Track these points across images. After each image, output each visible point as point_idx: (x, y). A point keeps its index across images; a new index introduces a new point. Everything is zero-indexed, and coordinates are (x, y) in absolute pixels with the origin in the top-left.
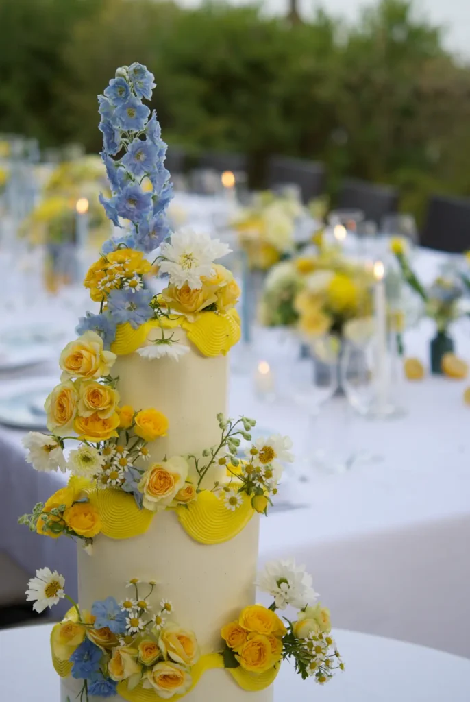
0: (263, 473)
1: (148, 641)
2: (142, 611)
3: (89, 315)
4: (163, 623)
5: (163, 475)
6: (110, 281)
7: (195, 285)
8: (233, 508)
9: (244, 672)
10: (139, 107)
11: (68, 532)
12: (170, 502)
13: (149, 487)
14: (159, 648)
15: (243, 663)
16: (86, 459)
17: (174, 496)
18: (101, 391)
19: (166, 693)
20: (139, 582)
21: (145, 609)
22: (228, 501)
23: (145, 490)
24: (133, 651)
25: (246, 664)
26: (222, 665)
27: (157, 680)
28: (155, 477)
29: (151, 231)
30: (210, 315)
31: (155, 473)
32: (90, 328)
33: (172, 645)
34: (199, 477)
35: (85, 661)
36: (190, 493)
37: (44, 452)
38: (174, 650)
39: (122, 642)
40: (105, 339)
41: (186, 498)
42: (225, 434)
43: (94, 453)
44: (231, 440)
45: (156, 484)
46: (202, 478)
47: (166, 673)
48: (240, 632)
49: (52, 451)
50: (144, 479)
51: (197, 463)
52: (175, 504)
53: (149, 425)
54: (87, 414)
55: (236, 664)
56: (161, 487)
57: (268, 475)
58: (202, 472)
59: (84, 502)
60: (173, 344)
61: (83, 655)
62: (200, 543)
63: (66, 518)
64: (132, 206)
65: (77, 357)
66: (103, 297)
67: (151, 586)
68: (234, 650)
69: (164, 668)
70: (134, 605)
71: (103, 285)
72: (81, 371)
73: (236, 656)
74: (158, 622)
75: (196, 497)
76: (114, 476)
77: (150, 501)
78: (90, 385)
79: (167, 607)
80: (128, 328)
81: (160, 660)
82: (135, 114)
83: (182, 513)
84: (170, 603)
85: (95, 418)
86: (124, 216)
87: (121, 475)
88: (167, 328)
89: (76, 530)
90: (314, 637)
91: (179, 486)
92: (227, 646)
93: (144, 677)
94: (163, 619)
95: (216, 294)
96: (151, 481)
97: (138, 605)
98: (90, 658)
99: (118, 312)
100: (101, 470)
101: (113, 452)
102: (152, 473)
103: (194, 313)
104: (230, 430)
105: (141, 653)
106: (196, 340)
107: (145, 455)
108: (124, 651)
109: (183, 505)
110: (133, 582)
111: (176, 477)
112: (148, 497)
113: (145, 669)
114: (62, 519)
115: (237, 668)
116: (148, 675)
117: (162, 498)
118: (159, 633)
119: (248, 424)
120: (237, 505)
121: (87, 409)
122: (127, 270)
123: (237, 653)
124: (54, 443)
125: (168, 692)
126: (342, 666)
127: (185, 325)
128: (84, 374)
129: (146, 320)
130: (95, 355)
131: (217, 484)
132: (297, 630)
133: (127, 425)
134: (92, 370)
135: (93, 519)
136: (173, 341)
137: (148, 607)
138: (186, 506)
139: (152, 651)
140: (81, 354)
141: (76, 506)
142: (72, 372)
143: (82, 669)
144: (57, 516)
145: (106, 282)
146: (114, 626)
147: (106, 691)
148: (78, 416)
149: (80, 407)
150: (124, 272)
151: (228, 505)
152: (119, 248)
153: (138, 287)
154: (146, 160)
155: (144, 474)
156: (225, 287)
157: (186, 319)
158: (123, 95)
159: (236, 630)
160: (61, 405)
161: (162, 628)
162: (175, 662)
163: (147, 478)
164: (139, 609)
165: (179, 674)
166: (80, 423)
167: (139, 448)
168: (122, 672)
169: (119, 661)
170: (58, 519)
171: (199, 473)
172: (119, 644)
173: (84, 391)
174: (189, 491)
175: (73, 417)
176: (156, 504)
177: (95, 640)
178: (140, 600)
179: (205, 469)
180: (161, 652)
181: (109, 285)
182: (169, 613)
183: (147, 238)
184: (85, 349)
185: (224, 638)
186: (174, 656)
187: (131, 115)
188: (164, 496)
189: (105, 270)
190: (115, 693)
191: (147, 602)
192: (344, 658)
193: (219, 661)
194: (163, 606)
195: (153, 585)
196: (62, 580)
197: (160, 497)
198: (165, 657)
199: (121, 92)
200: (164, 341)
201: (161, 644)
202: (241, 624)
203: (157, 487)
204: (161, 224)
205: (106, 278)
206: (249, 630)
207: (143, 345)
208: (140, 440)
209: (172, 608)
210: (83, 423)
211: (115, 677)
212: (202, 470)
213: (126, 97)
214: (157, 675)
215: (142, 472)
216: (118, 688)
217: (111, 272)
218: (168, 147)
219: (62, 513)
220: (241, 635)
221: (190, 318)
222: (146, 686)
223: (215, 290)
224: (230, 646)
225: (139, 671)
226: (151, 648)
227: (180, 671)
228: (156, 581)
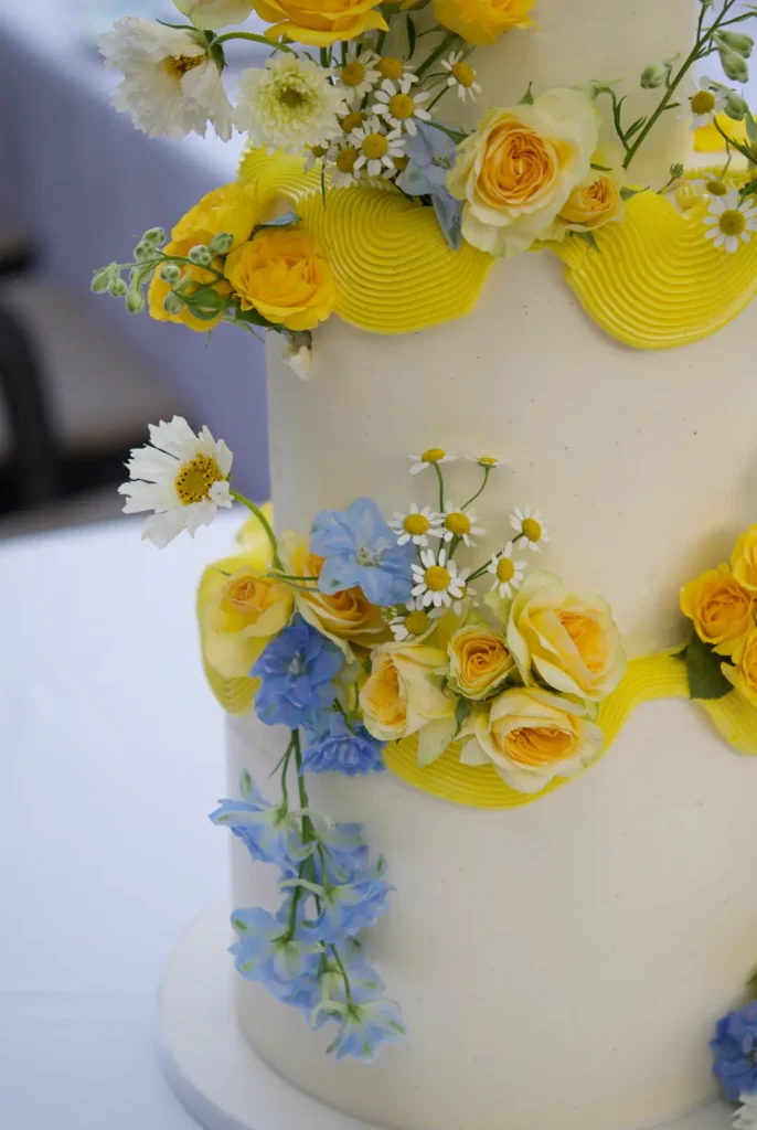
1: (481, 631)
2: (457, 540)
4: (518, 576)
5: (523, 146)
8: (732, 244)
11: (240, 315)
12: (543, 227)
13: (480, 181)
14: (507, 651)
15: (743, 686)
16: (292, 98)
17: (556, 209)
19: (526, 776)
20: (448, 458)
21: (465, 537)
22: (716, 221)
23: (469, 191)
24: (431, 655)
25: (753, 688)
26: (682, 690)
27: (503, 742)
28: (499, 152)
31: (500, 139)
33: (545, 644)
34: (626, 153)
35: (294, 678)
36: (603, 201)
37: (166, 78)
38: (550, 658)
39: (400, 631)
41: (589, 215)
42: (708, 22)
43: (313, 79)
44: (724, 37)
45: (502, 170)
46: (631, 153)
47: (528, 724)
48: (736, 598)
49: (191, 74)
50: (469, 156)
51: (617, 111)
52: (560, 236)
55: (721, 688)
56: (519, 182)
58: (631, 137)
59: (287, 227)
61: (288, 660)
62: (624, 346)
63: (235, 275)
67: (483, 469)
68: (721, 651)
69: (522, 709)
70: (435, 527)
73: (725, 668)
74: (503, 574)
75: (621, 211)
76: (374, 150)
77: (483, 223)
79: (529, 531)
81: (512, 683)
83: (578, 257)
84: (536, 518)
87: (396, 146)
89: (265, 309)
91: (570, 178)
92: (696, 638)
93: (464, 733)
94: (519, 566)
96: (487, 162)
97: (447, 525)
98: (309, 668)
100: (335, 133)
101: (372, 76)
102: (491, 139)
104: (726, 8)
105: (456, 666)
107: (467, 85)
108: (403, 654)
109: (580, 235)
110: (431, 458)
111: (565, 151)
112: (479, 212)
113: (464, 707)
114: (221, 278)
115: (724, 699)
116: (476, 725)
117: (523, 215)
118: (508, 604)
120: (744, 236)
123: (728, 659)
124: (195, 51)
125: (534, 774)
131: (677, 171)
135: (312, 278)
137: (473, 531)
138: (590, 239)
139: (485, 657)
141: (260, 238)
143: (284, 700)
144: (208, 267)
146: (375, 586)
147: (353, 760)
151: (715, 235)
155: (465, 142)
159: (725, 592)
161: (515, 591)
162: (554, 691)
163: (475, 153)
164: (449, 537)
165: (565, 726)
167: (447, 66)
168: (400, 717)
169: (392, 682)
170: (210, 278)
171: (624, 139)
172: (390, 636)
174: (599, 192)
176: (502, 231)
177: (320, 619)
178: (449, 508)
179: (642, 128)
180: (513, 662)
182: (533, 546)
185: (688, 614)
186: (548, 672)
188: (528, 210)
190: (379, 766)
191: (472, 517)
193: (674, 681)
194: (519, 529)
195: (487, 467)
196: (223, 457)
197: (514, 213)
198: (525, 677)
201: (515, 642)
202: (738, 575)
203: (507, 181)
208: (452, 40)
209: (544, 535)
211: (378, 730)
212: (632, 130)
214: (505, 731)
215: (458, 137)
216: (386, 756)
219: (222, 258)
220: (740, 606)
222: (468, 757)
224: (705, 639)
225: (451, 714)
226: (485, 650)
227: (570, 717)
228: (500, 458)
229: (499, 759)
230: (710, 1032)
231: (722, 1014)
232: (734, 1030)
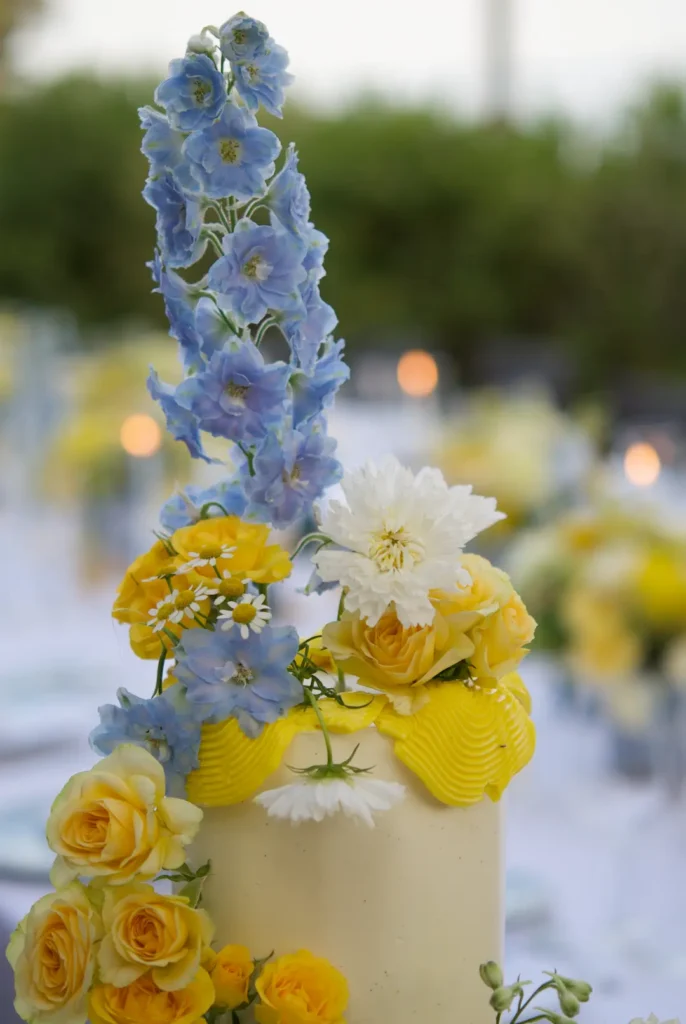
3: (125, 698)
6: (181, 607)
7: (415, 613)
10: (251, 133)
18: (161, 912)
29: (288, 469)
30: (453, 691)
32: (129, 734)
40: (169, 765)
53: (296, 1001)
54: (124, 978)
60: (357, 779)
64: (237, 402)
65: (95, 819)
66: (161, 646)
71: (163, 616)
72: (105, 856)
78: (131, 898)
80: (232, 730)
82: (239, 153)
85: (147, 985)
86: (216, 430)
88: (339, 731)
95: (468, 633)
99: (201, 690)
103: (411, 687)
104: (520, 1010)
106: (417, 763)
119: (571, 997)
121: (125, 963)
122: (226, 574)
127: (388, 724)
128: (114, 864)
129: (281, 712)
130: (144, 811)
133: (235, 998)
134: (135, 853)
136: (357, 771)
140: (105, 811)
142: (78, 859)
145: (171, 609)
148: (97, 983)
149: (104, 956)
150: (218, 581)
152: (204, 515)
153: (257, 624)
154: (271, 278)
156: (493, 617)
157: (389, 706)
158: (207, 102)
160: (51, 953)
166: (104, 1001)
173: (116, 912)
175: (88, 982)
181: (177, 617)
183: (278, 486)
184: (115, 795)
187: (229, 156)
189: (168, 577)
199: (200, 95)
200: (330, 771)
204: (316, 449)
205: (170, 599)
207: (274, 782)
210: (114, 1002)
213: (214, 108)
217: (184, 582)
218: (329, 244)
221: (402, 703)
223: (467, 625)
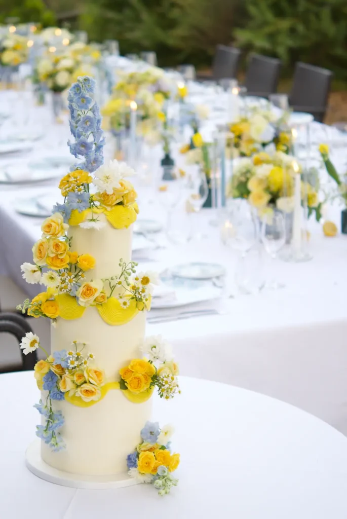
0: (140, 290)
1: (80, 372)
3: (58, 204)
4: (88, 364)
5: (89, 288)
6: (68, 187)
7: (110, 192)
8: (124, 307)
9: (130, 392)
10: (87, 98)
11: (43, 315)
12: (92, 302)
13: (82, 294)
14: (84, 376)
15: (129, 387)
16: (52, 278)
17: (94, 299)
18: (60, 244)
19: (87, 399)
20: (78, 342)
21: (79, 357)
22: (122, 303)
23: (79, 296)
24: (72, 377)
25: (131, 388)
26: (119, 388)
27: (83, 392)
28: (85, 289)
29: (92, 162)
30: (120, 207)
31: (86, 287)
32: (58, 211)
33: (91, 375)
34: (111, 291)
35: (50, 381)
37: (32, 273)
38: (91, 378)
39: (67, 373)
40: (65, 218)
41: (102, 301)
42: (123, 269)
43: (55, 275)
44: (126, 272)
45: (85, 292)
47: (87, 389)
48: (129, 371)
49: (36, 273)
51: (110, 283)
52: (95, 303)
53: (85, 263)
54: (53, 255)
55: (126, 388)
56: (88, 294)
57: (143, 291)
58: (113, 288)
59: (52, 300)
60: (98, 222)
61: (48, 379)
62: (109, 325)
63: (42, 308)
64: (83, 149)
65: (49, 226)
66: (65, 195)
69: (86, 387)
70: (74, 354)
71: (65, 189)
72: (51, 233)
73: (126, 384)
74: (85, 363)
75: (107, 301)
76: (66, 287)
77: (82, 301)
78: (55, 241)
79: (91, 356)
80: (76, 212)
81: (85, 382)
82: (85, 102)
83: (100, 308)
84: (93, 354)
85: (57, 257)
86: (79, 154)
87: (69, 287)
88: (96, 213)
89: (47, 314)
90: (165, 376)
91: (97, 294)
93: (76, 391)
94: (88, 362)
95: (123, 197)
96: (83, 291)
97: (77, 354)
98: (52, 379)
99: (71, 203)
100: (60, 284)
101: (66, 275)
102: (84, 287)
103: (111, 206)
104: (126, 267)
105: (75, 378)
106: (110, 220)
107: (83, 277)
108: (67, 377)
109: (99, 304)
110: (75, 342)
111: (96, 290)
112: (81, 299)
113: (78, 386)
114: (40, 308)
115: (126, 390)
116: (79, 389)
118: (85, 369)
119: (133, 265)
120: (127, 306)
121: (53, 253)
122: (78, 182)
123: (126, 382)
124: (36, 269)
126: (179, 392)
127: (105, 212)
128: (52, 235)
129: (86, 209)
130: (58, 225)
131: (119, 295)
132: (159, 372)
133: (74, 262)
134: (56, 233)
135: (56, 309)
136: (98, 220)
137: (81, 356)
138: (102, 305)
139: (81, 378)
140: (51, 225)
141: (48, 302)
142: (46, 233)
143: (48, 386)
144: (37, 306)
145: (67, 188)
146: (63, 365)
147: (59, 397)
148: (48, 256)
149: (49, 252)
150: (76, 183)
151: (122, 305)
152: (77, 169)
153: (82, 192)
154: (90, 125)
156: (127, 194)
157: (106, 209)
158: (79, 92)
159: (127, 371)
160: (40, 250)
161: (87, 366)
162: (92, 384)
163: (81, 290)
164: (76, 356)
165: (93, 390)
166: (49, 260)
167: (80, 274)
168: (65, 388)
169: (65, 381)
170: (38, 308)
171: (111, 288)
172: (65, 374)
173: (52, 243)
174: (103, 297)
175: (46, 256)
176: (85, 302)
177: (55, 371)
178: (78, 351)
179: (114, 287)
180: (85, 378)
181: (68, 189)
182: (91, 359)
183: (90, 165)
184: (54, 222)
185: (121, 374)
186: (92, 381)
187: (83, 102)
188: (89, 299)
189: (68, 181)
190: (64, 398)
191: (81, 353)
192: (181, 388)
193: (118, 386)
194: (89, 356)
195: (84, 344)
196: (38, 339)
197: (87, 300)
198: (87, 381)
199: (78, 90)
200: (93, 220)
201: (86, 375)
202: (129, 367)
203: (86, 294)
204: (98, 158)
205: (67, 186)
206: (133, 371)
207: (83, 221)
208: (81, 270)
209: (94, 357)
210: (51, 260)
211: (62, 390)
212: (113, 287)
213: (80, 93)
214: (82, 390)
215: (80, 286)
216: (65, 396)
217: (71, 182)
219: (40, 305)
220: (129, 373)
221: (109, 209)
222: (77, 395)
223: (123, 195)
224: (123, 378)
225: (75, 388)
226: (81, 376)
227: (95, 389)
228: (86, 343)
229: (82, 396)
230: (126, 457)
231: (129, 454)
232: (131, 457)
